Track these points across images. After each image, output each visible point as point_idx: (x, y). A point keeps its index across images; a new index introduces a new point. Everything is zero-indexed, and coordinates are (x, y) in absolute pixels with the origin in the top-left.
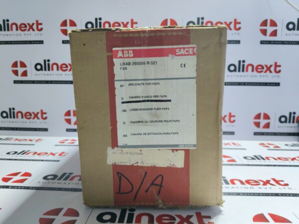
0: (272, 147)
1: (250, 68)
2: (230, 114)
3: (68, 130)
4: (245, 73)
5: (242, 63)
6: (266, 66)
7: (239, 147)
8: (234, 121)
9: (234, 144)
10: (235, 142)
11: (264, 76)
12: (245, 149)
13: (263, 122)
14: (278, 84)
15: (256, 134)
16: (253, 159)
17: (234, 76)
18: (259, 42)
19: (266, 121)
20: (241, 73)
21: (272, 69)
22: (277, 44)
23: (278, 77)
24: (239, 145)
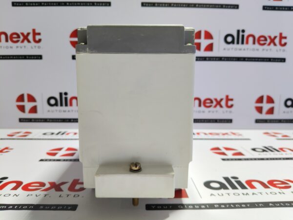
0: (280, 136)
1: (251, 39)
2: (227, 97)
3: (21, 120)
4: (245, 46)
5: (241, 34)
6: (270, 37)
7: (240, 137)
8: (232, 106)
9: (234, 134)
10: (234, 131)
11: (267, 50)
12: (248, 139)
13: (266, 106)
14: (283, 60)
15: (257, 121)
16: (264, 151)
17: (232, 49)
18: (262, 8)
19: (270, 105)
20: (240, 46)
21: (277, 41)
22: (282, 10)
23: (284, 51)
24: (240, 135)
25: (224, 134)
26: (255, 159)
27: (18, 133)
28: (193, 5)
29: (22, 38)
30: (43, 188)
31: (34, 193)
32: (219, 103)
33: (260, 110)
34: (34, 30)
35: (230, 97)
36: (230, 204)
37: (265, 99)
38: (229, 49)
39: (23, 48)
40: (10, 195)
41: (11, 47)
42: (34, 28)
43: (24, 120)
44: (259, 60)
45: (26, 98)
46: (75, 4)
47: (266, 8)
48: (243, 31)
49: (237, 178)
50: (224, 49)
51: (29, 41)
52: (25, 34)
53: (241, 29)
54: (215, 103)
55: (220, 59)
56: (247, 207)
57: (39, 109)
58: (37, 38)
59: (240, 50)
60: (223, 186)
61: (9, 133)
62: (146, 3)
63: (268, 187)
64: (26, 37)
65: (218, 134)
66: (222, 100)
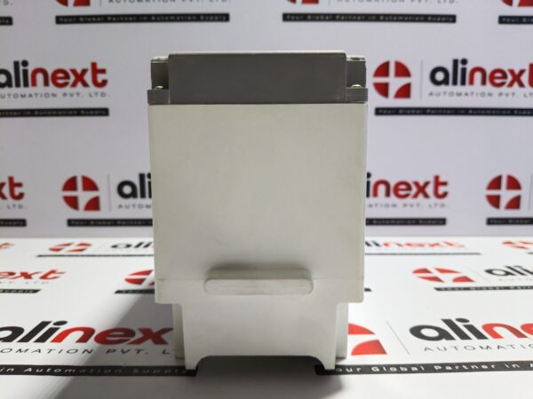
25: (432, 245)
26: (494, 288)
27: (68, 245)
28: (374, 18)
29: (72, 78)
30: (133, 339)
31: (118, 347)
32: (422, 190)
33: (495, 201)
34: (94, 65)
35: (442, 179)
36: (460, 365)
37: (504, 182)
38: (438, 95)
39: (75, 96)
40: (77, 351)
41: (54, 95)
42: (94, 60)
43: (77, 223)
44: (494, 112)
45: (80, 184)
46: (167, 18)
47: (504, 20)
48: (464, 62)
49: (466, 321)
50: (431, 94)
51: (85, 84)
52: (79, 71)
53: (460, 58)
54: (414, 189)
55: (424, 111)
56: (490, 369)
57: (103, 203)
58: (100, 78)
59: (459, 94)
60: (443, 335)
61: (52, 246)
62: (291, 15)
63: (523, 336)
64: (80, 77)
65: (421, 245)
66: (427, 184)
